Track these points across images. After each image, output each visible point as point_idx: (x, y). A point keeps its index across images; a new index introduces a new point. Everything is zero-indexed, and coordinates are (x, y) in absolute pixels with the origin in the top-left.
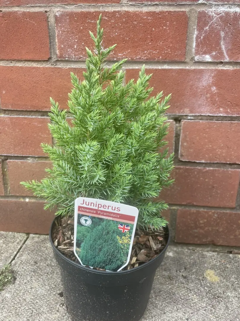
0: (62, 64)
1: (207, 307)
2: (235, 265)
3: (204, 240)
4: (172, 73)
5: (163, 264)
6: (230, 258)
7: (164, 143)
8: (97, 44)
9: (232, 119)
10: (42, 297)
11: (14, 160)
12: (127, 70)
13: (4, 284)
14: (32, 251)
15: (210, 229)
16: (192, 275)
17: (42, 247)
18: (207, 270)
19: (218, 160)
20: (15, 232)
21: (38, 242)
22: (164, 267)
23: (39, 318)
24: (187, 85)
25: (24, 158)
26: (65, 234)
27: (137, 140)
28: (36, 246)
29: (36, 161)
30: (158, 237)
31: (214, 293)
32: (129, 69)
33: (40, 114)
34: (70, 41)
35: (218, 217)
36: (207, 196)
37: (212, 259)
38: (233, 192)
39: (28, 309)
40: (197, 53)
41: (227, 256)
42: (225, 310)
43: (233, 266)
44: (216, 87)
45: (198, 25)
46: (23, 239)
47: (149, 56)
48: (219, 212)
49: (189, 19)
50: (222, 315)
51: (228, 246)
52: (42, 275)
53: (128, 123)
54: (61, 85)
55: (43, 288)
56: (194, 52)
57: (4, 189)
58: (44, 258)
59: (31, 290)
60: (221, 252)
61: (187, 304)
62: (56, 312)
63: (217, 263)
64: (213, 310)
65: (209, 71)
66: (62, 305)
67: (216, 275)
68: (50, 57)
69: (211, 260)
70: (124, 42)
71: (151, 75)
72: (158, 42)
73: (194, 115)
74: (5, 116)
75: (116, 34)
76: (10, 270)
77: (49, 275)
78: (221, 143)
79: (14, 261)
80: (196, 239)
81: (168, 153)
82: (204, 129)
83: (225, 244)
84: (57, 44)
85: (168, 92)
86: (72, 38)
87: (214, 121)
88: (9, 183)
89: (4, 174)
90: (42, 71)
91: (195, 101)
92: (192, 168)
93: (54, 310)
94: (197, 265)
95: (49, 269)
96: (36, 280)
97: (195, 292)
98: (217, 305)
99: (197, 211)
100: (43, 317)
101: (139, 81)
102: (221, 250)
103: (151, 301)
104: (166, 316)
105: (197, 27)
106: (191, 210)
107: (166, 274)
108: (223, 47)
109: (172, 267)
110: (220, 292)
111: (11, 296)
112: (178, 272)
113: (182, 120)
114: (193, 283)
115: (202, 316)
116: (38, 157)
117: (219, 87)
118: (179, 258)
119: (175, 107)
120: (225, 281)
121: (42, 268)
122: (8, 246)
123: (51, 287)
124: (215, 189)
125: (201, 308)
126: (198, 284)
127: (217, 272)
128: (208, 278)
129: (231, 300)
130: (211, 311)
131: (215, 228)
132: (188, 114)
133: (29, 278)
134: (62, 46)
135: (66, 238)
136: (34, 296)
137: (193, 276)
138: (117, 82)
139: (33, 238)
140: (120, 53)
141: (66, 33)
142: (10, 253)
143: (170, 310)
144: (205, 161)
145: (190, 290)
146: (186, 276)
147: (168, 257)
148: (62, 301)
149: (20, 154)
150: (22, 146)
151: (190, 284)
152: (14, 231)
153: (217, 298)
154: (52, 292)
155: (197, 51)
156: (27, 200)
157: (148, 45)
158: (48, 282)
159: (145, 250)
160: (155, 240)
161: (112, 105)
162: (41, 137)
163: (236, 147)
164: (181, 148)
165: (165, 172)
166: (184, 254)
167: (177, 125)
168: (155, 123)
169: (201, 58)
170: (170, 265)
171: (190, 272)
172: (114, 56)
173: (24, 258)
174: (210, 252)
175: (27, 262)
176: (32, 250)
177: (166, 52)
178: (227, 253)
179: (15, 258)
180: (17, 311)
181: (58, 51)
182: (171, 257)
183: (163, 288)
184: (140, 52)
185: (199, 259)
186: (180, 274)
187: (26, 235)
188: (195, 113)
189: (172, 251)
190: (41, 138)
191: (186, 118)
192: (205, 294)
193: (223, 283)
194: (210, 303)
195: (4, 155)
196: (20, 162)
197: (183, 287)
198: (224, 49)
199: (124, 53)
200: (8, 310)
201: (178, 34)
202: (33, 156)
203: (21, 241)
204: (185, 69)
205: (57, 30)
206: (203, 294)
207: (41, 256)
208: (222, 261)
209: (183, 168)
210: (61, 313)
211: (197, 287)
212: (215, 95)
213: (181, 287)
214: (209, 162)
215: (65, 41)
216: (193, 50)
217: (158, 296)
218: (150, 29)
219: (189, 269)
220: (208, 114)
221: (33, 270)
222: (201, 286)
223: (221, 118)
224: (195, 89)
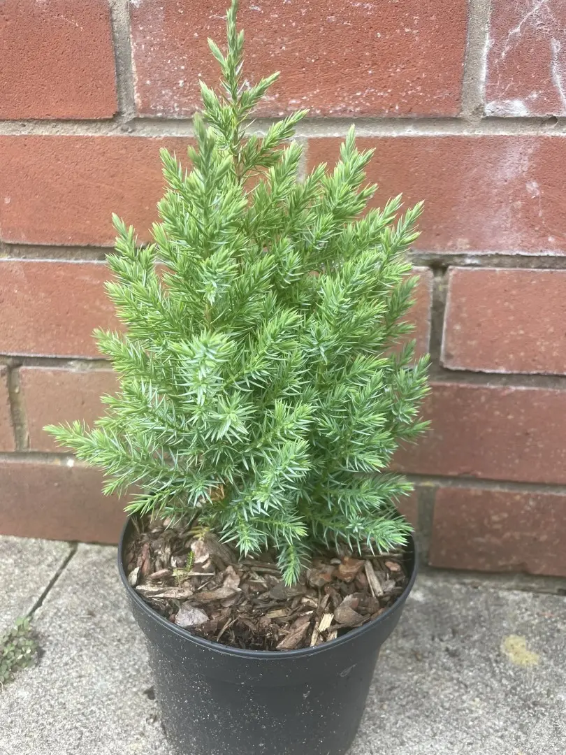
0: (148, 128)
1: (506, 730)
3: (501, 563)
4: (425, 146)
5: (401, 621)
7: (404, 327)
8: (227, 72)
10: (104, 699)
11: (35, 368)
12: (310, 140)
13: (15, 667)
14: (83, 586)
15: (517, 535)
16: (469, 649)
17: (106, 576)
18: (508, 636)
19: (539, 367)
20: (43, 538)
21: (98, 563)
22: (402, 628)
23: (96, 750)
24: (464, 177)
25: (61, 363)
26: (157, 554)
27: (332, 322)
28: (92, 572)
29: (89, 368)
30: (389, 564)
31: (524, 693)
32: (317, 138)
33: (96, 253)
34: (166, 68)
35: (537, 508)
36: (509, 457)
37: (520, 608)
39: (71, 730)
40: (491, 96)
41: (558, 601)
42: (552, 737)
44: (538, 182)
45: (492, 22)
46: (61, 556)
47: (368, 104)
48: (541, 495)
49: (471, 9)
51: (560, 578)
52: (105, 645)
53: (312, 278)
54: (147, 180)
55: (108, 677)
56: (485, 91)
57: (16, 437)
58: (111, 602)
59: (80, 681)
60: (541, 593)
61: (457, 720)
62: (139, 736)
63: (532, 618)
64: (522, 735)
65: (522, 141)
66: (152, 720)
67: (531, 650)
68: (118, 110)
69: (518, 612)
70: (302, 68)
71: (370, 151)
72: (389, 68)
73: (480, 253)
74: (12, 260)
75: (284, 48)
76: (29, 631)
77: (122, 643)
78: (548, 326)
79: (39, 609)
80: (482, 560)
81: (413, 353)
82: (506, 291)
83: (554, 571)
84: (135, 76)
85: (415, 195)
86: (172, 62)
87: (531, 270)
88: (26, 421)
89: (13, 401)
90: (98, 147)
91: (484, 219)
92: (475, 386)
93: (133, 732)
94: (483, 624)
95: (122, 631)
96: (91, 657)
97: (477, 690)
98: (533, 723)
99: (485, 492)
100: (106, 749)
101: (339, 169)
102: (544, 586)
103: (369, 713)
104: (407, 750)
105: (492, 28)
106: (469, 490)
107: (406, 645)
108: (558, 79)
109: (422, 628)
110: (540, 693)
111: (32, 696)
112: (437, 639)
113: (450, 267)
114: (472, 669)
115: (494, 751)
116: (95, 361)
117: (545, 183)
118: (439, 605)
119: (433, 236)
120: (552, 663)
121: (107, 626)
122: (25, 573)
123: (128, 675)
124: (531, 440)
125: (491, 731)
126: (486, 670)
127: (534, 640)
128: (511, 655)
130: (516, 740)
131: (528, 534)
132: (466, 252)
133: (75, 652)
134: (148, 82)
135: (158, 564)
136: (86, 697)
137: (474, 652)
138: (284, 173)
139: (86, 553)
140: (292, 98)
141: (157, 48)
142: (31, 590)
143: (415, 736)
144: (507, 370)
145: (466, 686)
146: (456, 651)
147: (413, 602)
148: (153, 709)
149: (51, 353)
150: (55, 332)
151: (466, 671)
152: (40, 535)
153: (532, 706)
154: (129, 686)
155: (489, 91)
156: (70, 463)
157: (364, 75)
158: (120, 661)
159: (354, 597)
160: (379, 570)
161: (271, 230)
162: (99, 310)
164: (446, 337)
165: (405, 402)
166: (450, 595)
167: (438, 279)
168: (382, 278)
169: (500, 107)
170: (416, 623)
171: (466, 641)
172: (279, 105)
173: (62, 602)
174: (516, 592)
175: (70, 612)
176: (83, 584)
177: (410, 92)
178: (558, 594)
179: (43, 603)
180: (45, 733)
181: (138, 94)
182: (418, 602)
183: (399, 680)
184: (345, 95)
185: (488, 609)
186: (440, 645)
187: (71, 547)
188: (484, 248)
189: (422, 589)
190: (100, 314)
191: (462, 262)
192: (503, 697)
193: (546, 668)
194: (515, 719)
195: (12, 354)
196: (49, 373)
197: (447, 677)
198: (560, 85)
199: (304, 98)
200: (22, 731)
201: (442, 46)
202: (82, 357)
203: (56, 560)
204: (459, 136)
205: (135, 41)
206: (497, 696)
207: (105, 597)
208: (546, 613)
209: (452, 387)
210: (151, 739)
211: (482, 678)
212: (536, 204)
213: (444, 678)
214: (515, 372)
215: (154, 69)
216: (482, 88)
217: (388, 699)
218: (370, 33)
219: (463, 634)
220: (517, 252)
221: (84, 633)
222: (492, 677)
223: (550, 261)
224: (484, 188)
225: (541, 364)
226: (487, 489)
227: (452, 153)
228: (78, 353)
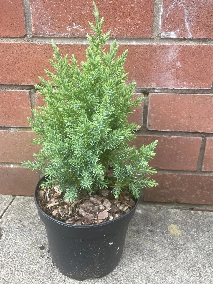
0: (37, 40)
1: (168, 257)
2: (195, 220)
3: (169, 199)
4: (140, 48)
5: (132, 220)
6: (191, 214)
9: (194, 92)
10: (24, 250)
14: (17, 211)
15: (175, 189)
17: (26, 207)
18: (171, 224)
19: (181, 129)
20: (2, 194)
21: (23, 203)
22: (133, 223)
23: (21, 268)
24: (154, 60)
25: (7, 129)
28: (20, 206)
29: (18, 130)
31: (175, 244)
33: (20, 88)
34: (44, 18)
35: (182, 180)
36: (171, 161)
38: (195, 157)
39: (12, 262)
40: (163, 30)
41: (189, 212)
42: (184, 259)
43: (193, 221)
44: (180, 62)
45: (163, 3)
46: (9, 200)
47: (119, 33)
48: (183, 175)
50: (181, 264)
51: (190, 204)
52: (25, 232)
54: (37, 60)
55: (26, 243)
58: (27, 216)
59: (15, 245)
60: (183, 209)
61: (151, 254)
62: (37, 263)
63: (179, 218)
64: (174, 259)
65: (174, 47)
66: (42, 257)
67: (178, 229)
68: (26, 33)
69: (175, 216)
70: (94, 19)
72: (126, 19)
73: (160, 88)
75: (87, 11)
77: (31, 231)
78: (185, 114)
80: (162, 198)
82: (169, 102)
83: (188, 202)
84: (32, 21)
86: (46, 15)
87: (178, 94)
90: (19, 47)
91: (161, 76)
92: (159, 136)
93: (35, 262)
94: (162, 220)
95: (31, 226)
96: (20, 236)
97: (159, 243)
98: (178, 255)
100: (25, 268)
102: (184, 207)
104: (133, 264)
105: (163, 5)
106: (157, 173)
107: (135, 229)
108: (187, 24)
109: (141, 223)
110: (181, 244)
112: (145, 226)
113: (150, 93)
114: (157, 236)
115: (164, 264)
116: (20, 128)
117: (183, 63)
118: (147, 214)
119: (143, 81)
120: (186, 234)
121: (26, 225)
123: (33, 242)
124: (179, 155)
125: (163, 257)
126: (162, 236)
127: (180, 226)
128: (171, 231)
129: (190, 251)
130: (172, 261)
131: (178, 189)
132: (155, 88)
133: (14, 234)
134: (37, 23)
136: (18, 250)
137: (158, 230)
139: (19, 199)
140: (91, 30)
141: (40, 10)
143: (136, 260)
144: (170, 130)
145: (155, 242)
146: (152, 230)
147: (137, 213)
148: (42, 253)
149: (3, 125)
150: (4, 117)
151: (155, 237)
153: (178, 249)
154: (33, 246)
155: (162, 28)
156: (12, 166)
157: (117, 22)
158: (30, 237)
162: (21, 109)
163: (198, 117)
164: (149, 119)
166: (151, 211)
167: (146, 97)
169: (167, 35)
170: (138, 221)
171: (156, 227)
172: (86, 32)
173: (9, 217)
174: (174, 209)
175: (12, 220)
177: (134, 28)
178: (189, 210)
179: (2, 217)
180: (2, 263)
181: (33, 28)
182: (139, 213)
183: (131, 241)
184: (110, 29)
185: (164, 215)
186: (146, 228)
187: (13, 197)
188: (161, 86)
189: (141, 209)
191: (153, 91)
192: (168, 245)
193: (184, 235)
194: (172, 253)
196: (3, 132)
198: (188, 27)
201: (145, 11)
202: (15, 126)
203: (7, 202)
204: (152, 45)
205: (32, 8)
206: (166, 245)
207: (25, 215)
208: (185, 216)
209: (151, 136)
210: (41, 264)
211: (161, 239)
212: (180, 70)
213: (147, 239)
214: (173, 131)
215: (39, 18)
216: (160, 28)
217: (127, 247)
218: (119, 6)
219: (155, 224)
220: (173, 88)
221: (17, 228)
222: (164, 239)
223: (185, 91)
224: (161, 64)
225: (182, 128)
226: (164, 173)
227: (149, 51)
228: (13, 125)
